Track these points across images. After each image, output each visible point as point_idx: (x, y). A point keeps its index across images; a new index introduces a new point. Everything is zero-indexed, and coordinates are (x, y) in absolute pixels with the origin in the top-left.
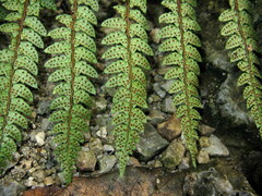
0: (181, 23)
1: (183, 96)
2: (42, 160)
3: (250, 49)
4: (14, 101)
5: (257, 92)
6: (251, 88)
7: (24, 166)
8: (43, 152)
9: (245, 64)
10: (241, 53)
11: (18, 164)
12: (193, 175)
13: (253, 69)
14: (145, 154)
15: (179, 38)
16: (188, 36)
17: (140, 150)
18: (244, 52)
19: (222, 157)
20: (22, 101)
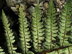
0: (25, 39)
1: (23, 21)
2: (57, 5)
3: (7, 33)
4: (65, 18)
5: (5, 23)
6: (6, 23)
7: (62, 3)
8: (57, 7)
9: (8, 29)
10: (9, 32)
11: (63, 3)
12: (20, 2)
13: (6, 28)
14: (32, 6)
15: (25, 35)
16: (22, 36)
17: (34, 7)
18: (8, 32)
19: (13, 7)
20: (63, 18)
